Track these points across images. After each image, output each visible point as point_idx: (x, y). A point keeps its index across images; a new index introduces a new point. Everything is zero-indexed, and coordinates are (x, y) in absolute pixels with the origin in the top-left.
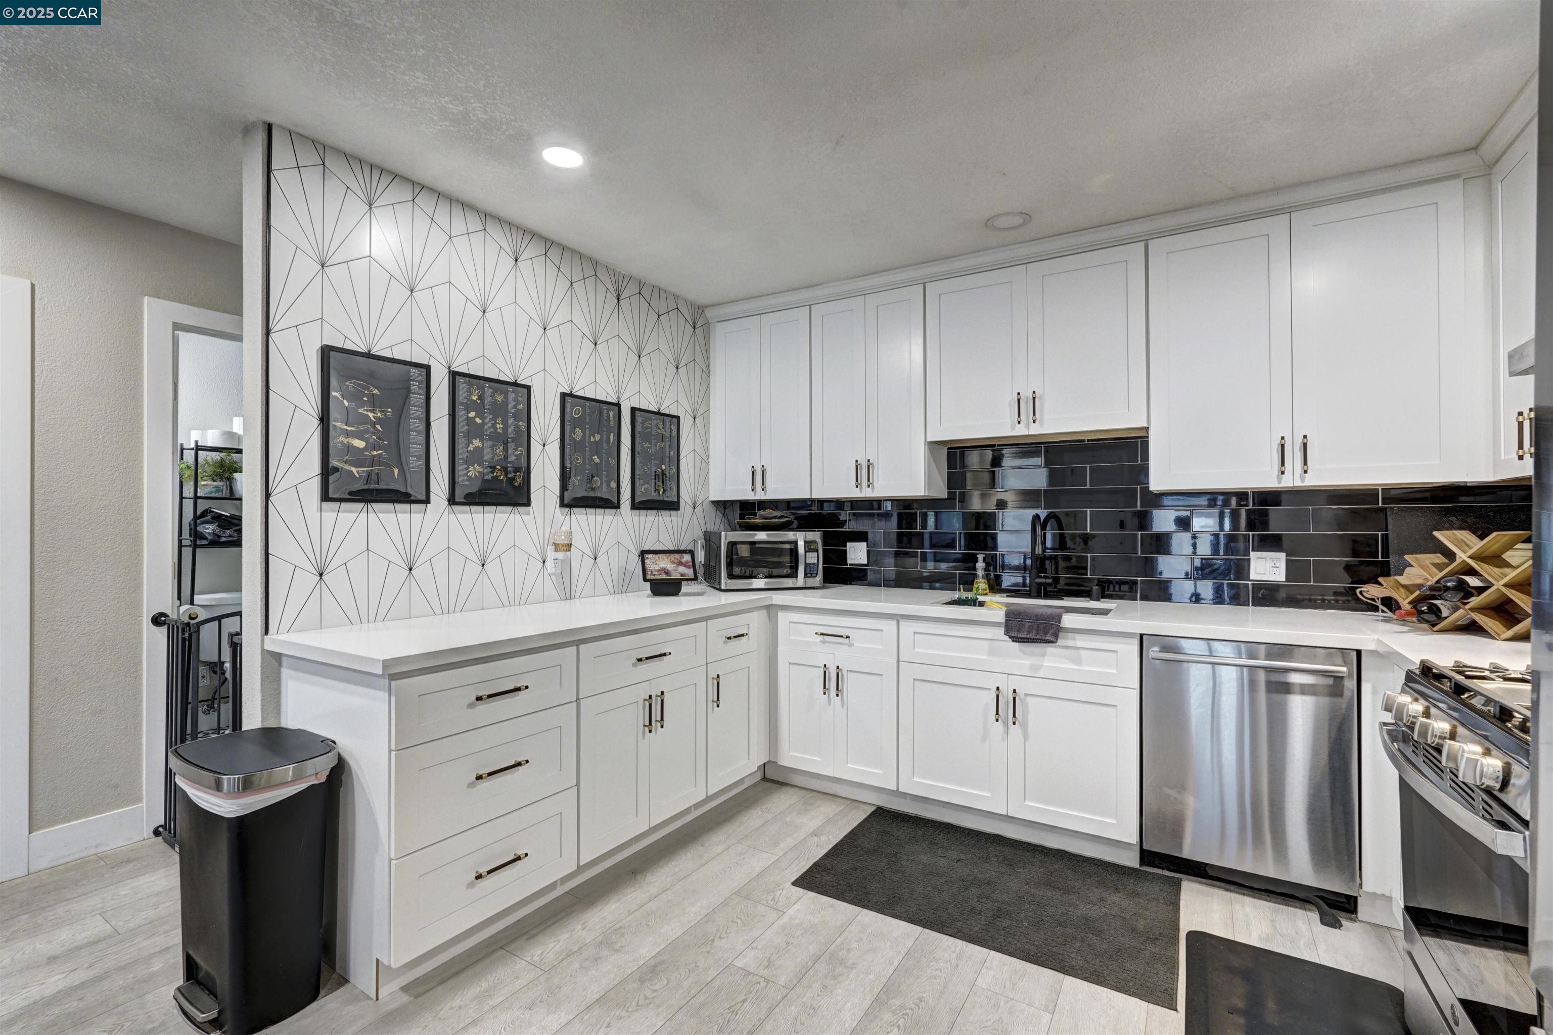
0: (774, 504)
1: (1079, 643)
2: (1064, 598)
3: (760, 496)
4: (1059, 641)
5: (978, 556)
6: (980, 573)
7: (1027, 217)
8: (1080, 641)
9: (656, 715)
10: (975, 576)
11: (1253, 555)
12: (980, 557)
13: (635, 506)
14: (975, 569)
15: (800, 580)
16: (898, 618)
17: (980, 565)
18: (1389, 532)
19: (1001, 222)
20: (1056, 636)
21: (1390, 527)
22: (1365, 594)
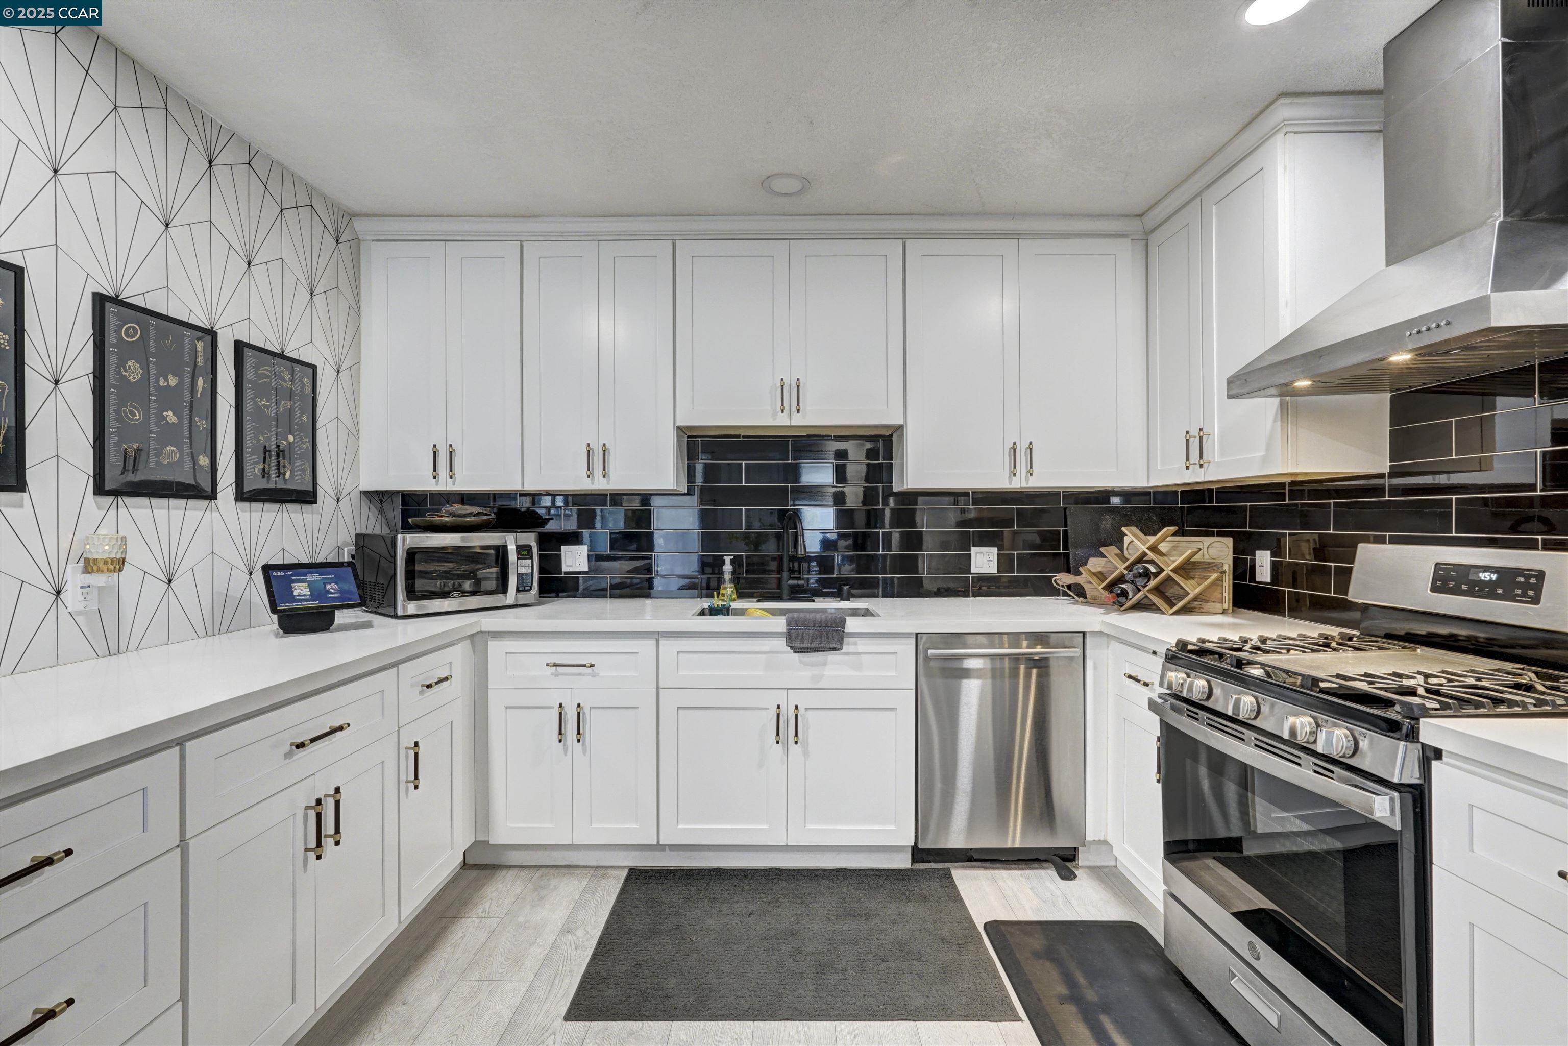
0: (465, 498)
1: (860, 648)
2: (816, 600)
3: (444, 484)
4: (845, 647)
5: (725, 558)
6: (727, 577)
7: (807, 183)
8: (862, 645)
9: (329, 827)
10: (720, 581)
11: (974, 550)
12: (728, 559)
13: (242, 496)
14: (722, 573)
15: (511, 596)
16: (657, 636)
17: (728, 567)
18: (1069, 528)
19: (780, 185)
20: (841, 642)
21: (1069, 523)
22: (1058, 582)
